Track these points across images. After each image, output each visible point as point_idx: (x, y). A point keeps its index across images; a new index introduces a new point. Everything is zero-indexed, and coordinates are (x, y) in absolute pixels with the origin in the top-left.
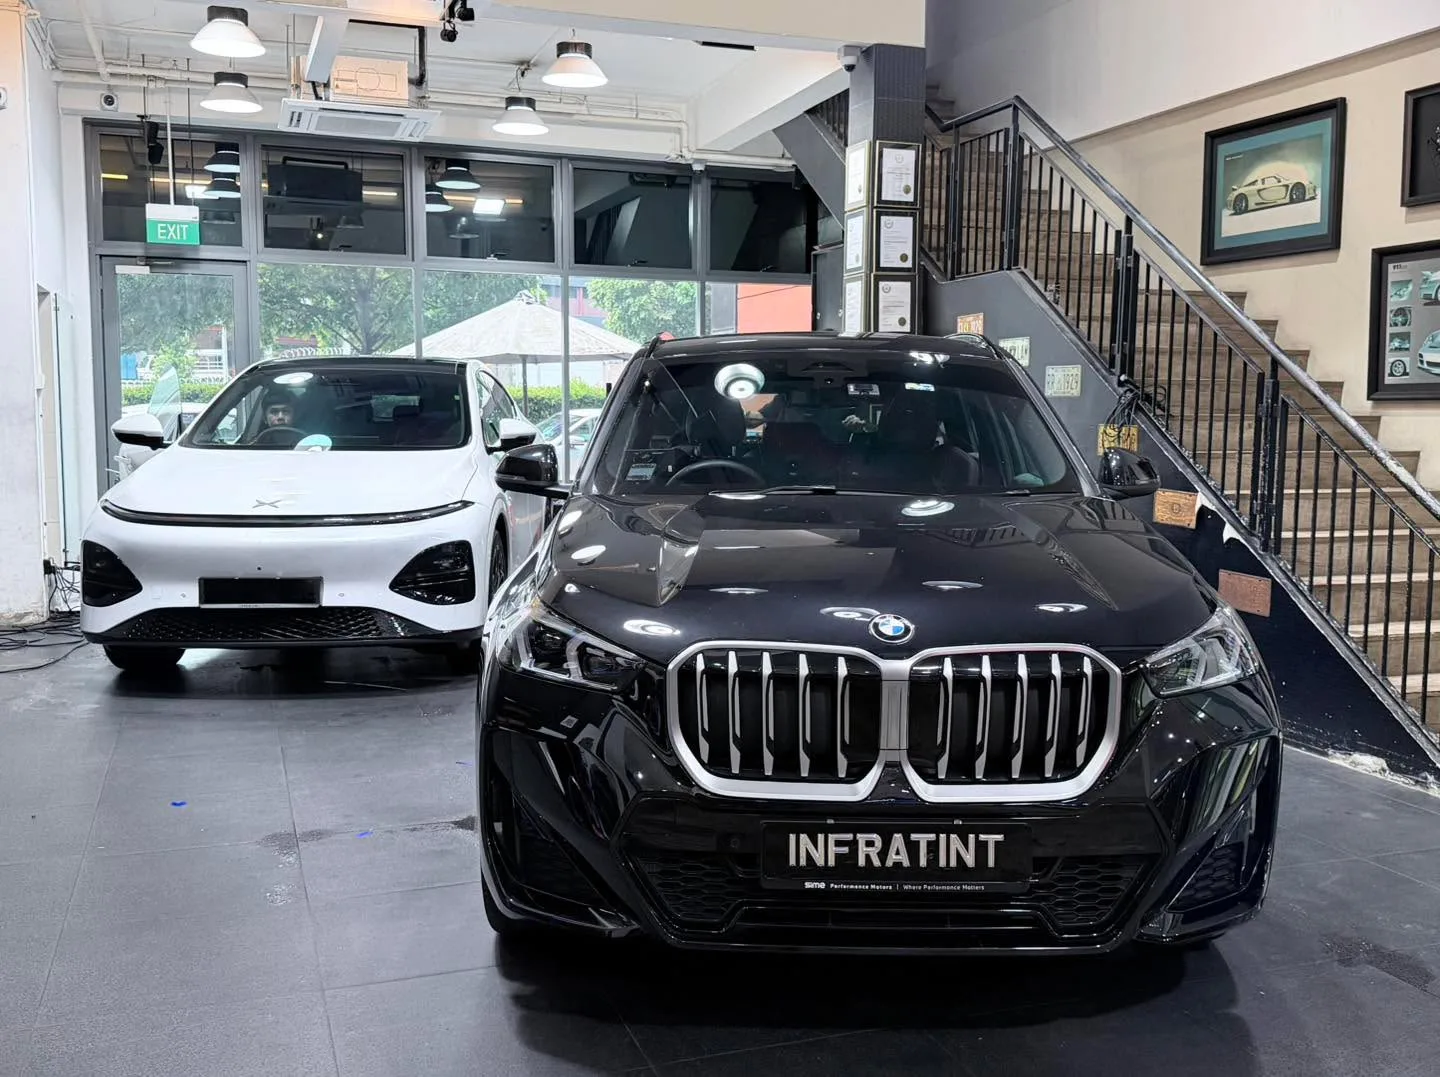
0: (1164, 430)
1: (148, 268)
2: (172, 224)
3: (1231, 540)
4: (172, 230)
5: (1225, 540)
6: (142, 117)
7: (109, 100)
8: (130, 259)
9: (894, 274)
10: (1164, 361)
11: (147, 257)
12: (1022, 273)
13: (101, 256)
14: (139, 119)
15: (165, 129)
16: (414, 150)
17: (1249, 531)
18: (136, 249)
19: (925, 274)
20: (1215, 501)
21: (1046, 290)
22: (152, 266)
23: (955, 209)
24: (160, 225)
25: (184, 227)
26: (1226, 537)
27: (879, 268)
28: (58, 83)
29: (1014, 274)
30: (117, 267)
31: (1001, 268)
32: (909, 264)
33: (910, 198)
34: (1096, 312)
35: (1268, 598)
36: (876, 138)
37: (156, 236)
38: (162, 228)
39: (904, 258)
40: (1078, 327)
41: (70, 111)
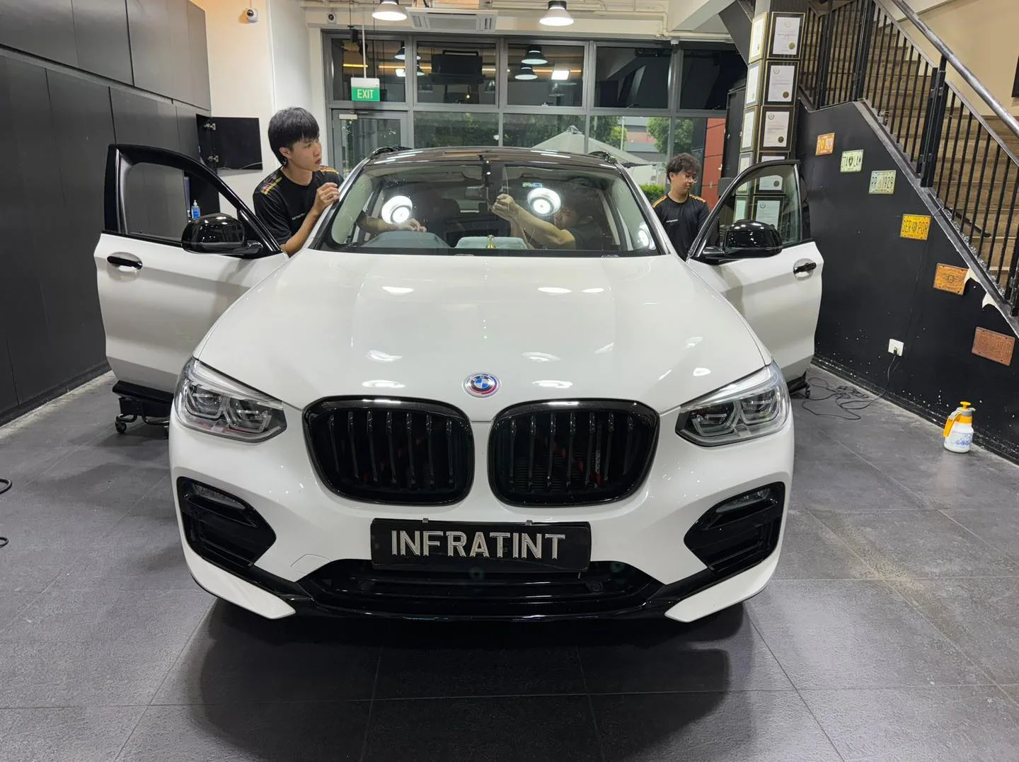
0: (950, 220)
1: (356, 115)
2: (365, 89)
3: (988, 305)
4: (365, 93)
5: (983, 306)
6: (350, 26)
7: (331, 17)
8: (346, 110)
9: (778, 107)
10: (967, 168)
11: (356, 110)
12: (864, 103)
13: (332, 109)
14: (349, 28)
15: (361, 33)
16: (502, 40)
17: (1003, 301)
18: (348, 105)
19: (800, 107)
20: (981, 275)
21: (878, 115)
22: (358, 115)
23: (824, 59)
24: (359, 90)
25: (372, 91)
26: (985, 303)
27: (766, 102)
28: (305, 8)
29: (858, 105)
30: (340, 115)
31: (850, 100)
32: (789, 99)
33: (794, 52)
34: (912, 132)
35: (1011, 352)
36: (772, 9)
37: (357, 96)
38: (360, 92)
39: (786, 95)
40: (898, 142)
41: (314, 26)
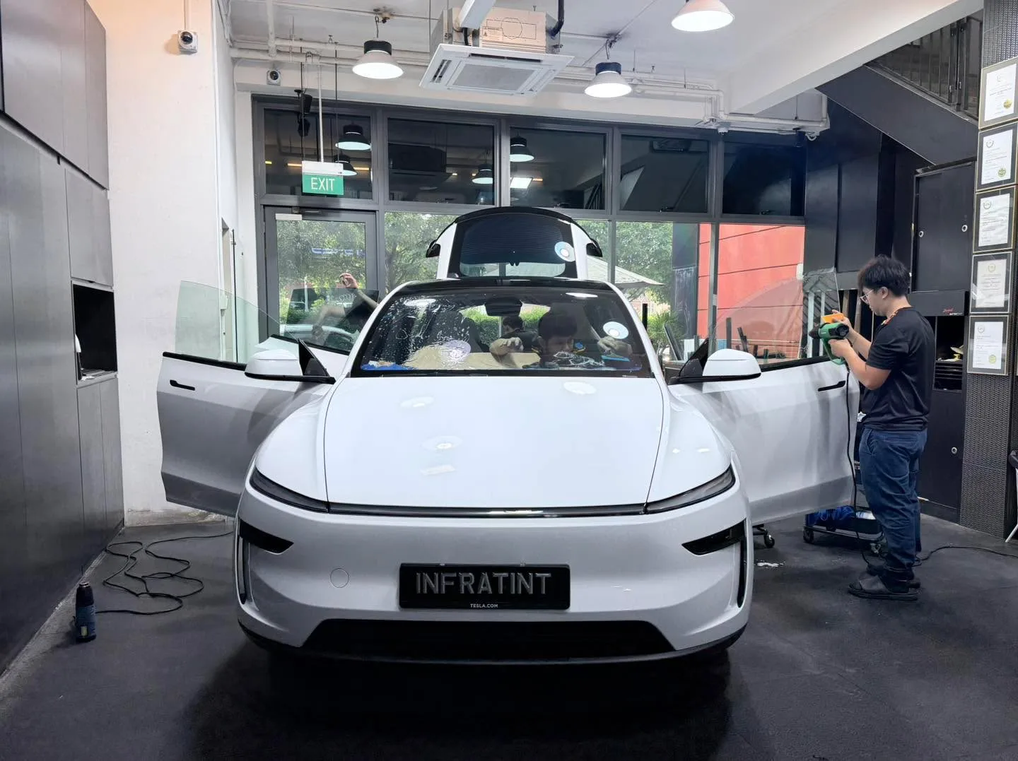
1: (301, 216)
2: (322, 177)
4: (322, 183)
6: (298, 91)
7: (274, 75)
8: (287, 208)
11: (301, 207)
13: (265, 206)
14: (296, 95)
15: (317, 103)
16: (503, 121)
18: (292, 200)
22: (304, 215)
24: (312, 179)
25: (332, 180)
28: (234, 60)
30: (277, 215)
37: (310, 187)
38: (315, 181)
41: (242, 87)
